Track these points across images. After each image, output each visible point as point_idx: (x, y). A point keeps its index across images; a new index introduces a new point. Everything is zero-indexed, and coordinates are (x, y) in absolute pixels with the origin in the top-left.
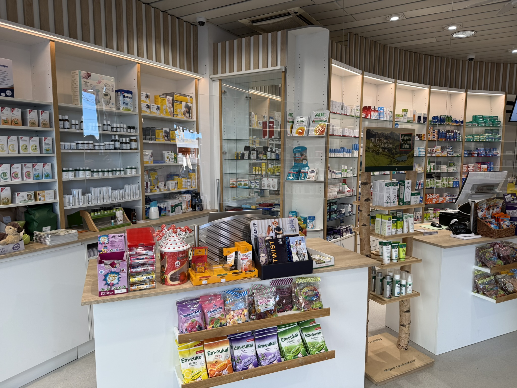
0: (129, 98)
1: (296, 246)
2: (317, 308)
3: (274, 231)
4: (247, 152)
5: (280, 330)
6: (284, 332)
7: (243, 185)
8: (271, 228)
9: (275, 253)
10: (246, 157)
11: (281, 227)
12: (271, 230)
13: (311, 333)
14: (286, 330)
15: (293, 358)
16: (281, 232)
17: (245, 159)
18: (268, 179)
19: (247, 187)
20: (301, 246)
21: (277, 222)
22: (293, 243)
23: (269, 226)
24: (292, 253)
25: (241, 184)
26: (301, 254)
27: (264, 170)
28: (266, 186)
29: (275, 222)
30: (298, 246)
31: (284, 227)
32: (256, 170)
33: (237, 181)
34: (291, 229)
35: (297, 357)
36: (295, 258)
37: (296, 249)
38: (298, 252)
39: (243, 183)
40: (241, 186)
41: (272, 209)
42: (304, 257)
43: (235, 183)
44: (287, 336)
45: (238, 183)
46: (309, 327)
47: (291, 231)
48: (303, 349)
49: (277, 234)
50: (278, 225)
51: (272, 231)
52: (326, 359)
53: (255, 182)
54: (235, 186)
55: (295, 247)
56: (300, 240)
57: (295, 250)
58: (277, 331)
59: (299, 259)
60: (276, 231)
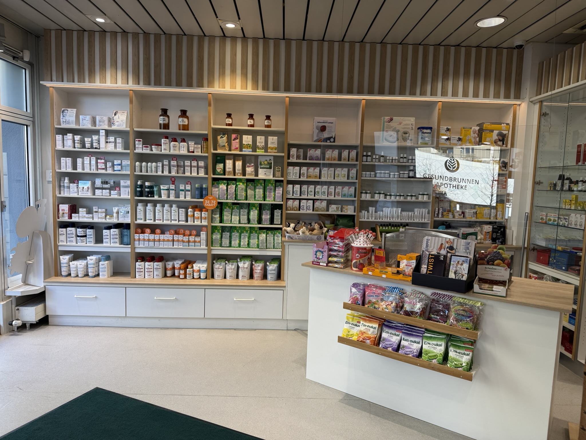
0: (428, 133)
1: (457, 265)
2: (464, 327)
3: (446, 249)
4: (559, 183)
5: (426, 335)
6: (430, 338)
7: (552, 221)
8: (443, 246)
9: (432, 266)
10: (558, 188)
11: (455, 247)
12: (443, 247)
13: (458, 351)
14: (432, 337)
15: (427, 360)
16: (454, 251)
17: (558, 191)
18: (576, 215)
19: (556, 223)
20: (462, 267)
21: (451, 242)
22: (454, 262)
23: (442, 244)
24: (450, 270)
25: (550, 220)
26: (460, 274)
27: (573, 204)
28: (573, 223)
29: (450, 242)
30: (459, 266)
31: (458, 247)
32: (566, 204)
33: (547, 216)
34: (465, 251)
35: (431, 361)
36: (452, 275)
37: (456, 267)
38: (456, 271)
39: (552, 219)
40: (550, 222)
41: (578, 253)
42: (462, 277)
43: (544, 217)
44: (431, 342)
45: (548, 218)
46: (460, 346)
47: (464, 252)
48: (441, 358)
49: (448, 252)
50: (452, 245)
51: (444, 249)
52: (460, 377)
53: (564, 218)
54: (544, 221)
55: (455, 266)
56: (463, 261)
57: (455, 269)
58: (424, 334)
59: (456, 277)
60: (448, 249)
